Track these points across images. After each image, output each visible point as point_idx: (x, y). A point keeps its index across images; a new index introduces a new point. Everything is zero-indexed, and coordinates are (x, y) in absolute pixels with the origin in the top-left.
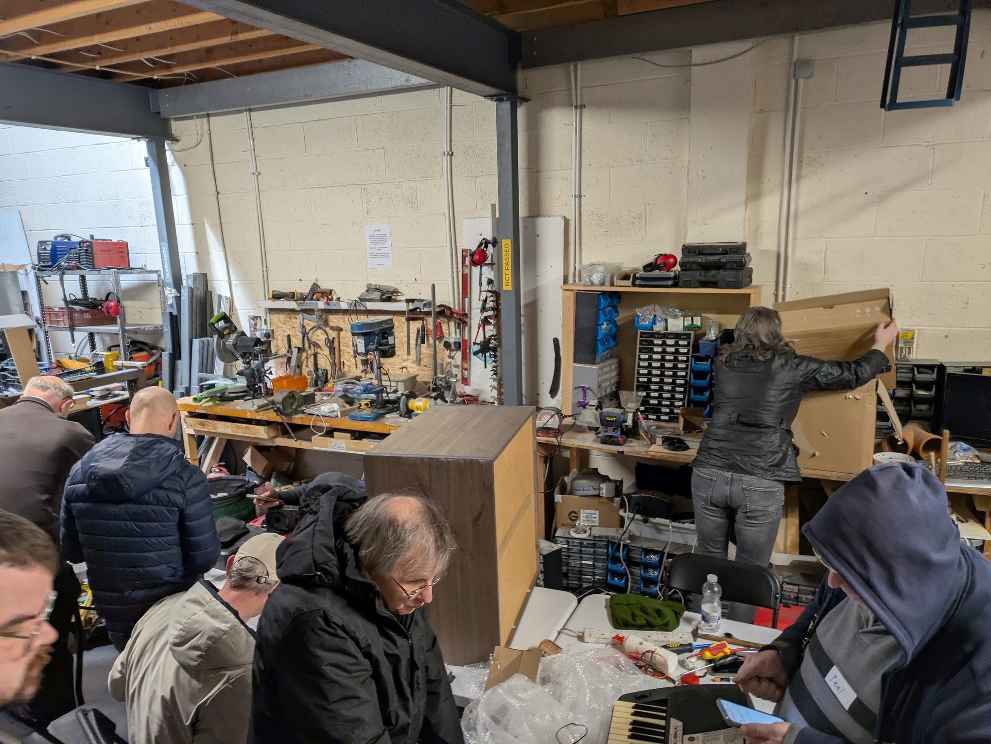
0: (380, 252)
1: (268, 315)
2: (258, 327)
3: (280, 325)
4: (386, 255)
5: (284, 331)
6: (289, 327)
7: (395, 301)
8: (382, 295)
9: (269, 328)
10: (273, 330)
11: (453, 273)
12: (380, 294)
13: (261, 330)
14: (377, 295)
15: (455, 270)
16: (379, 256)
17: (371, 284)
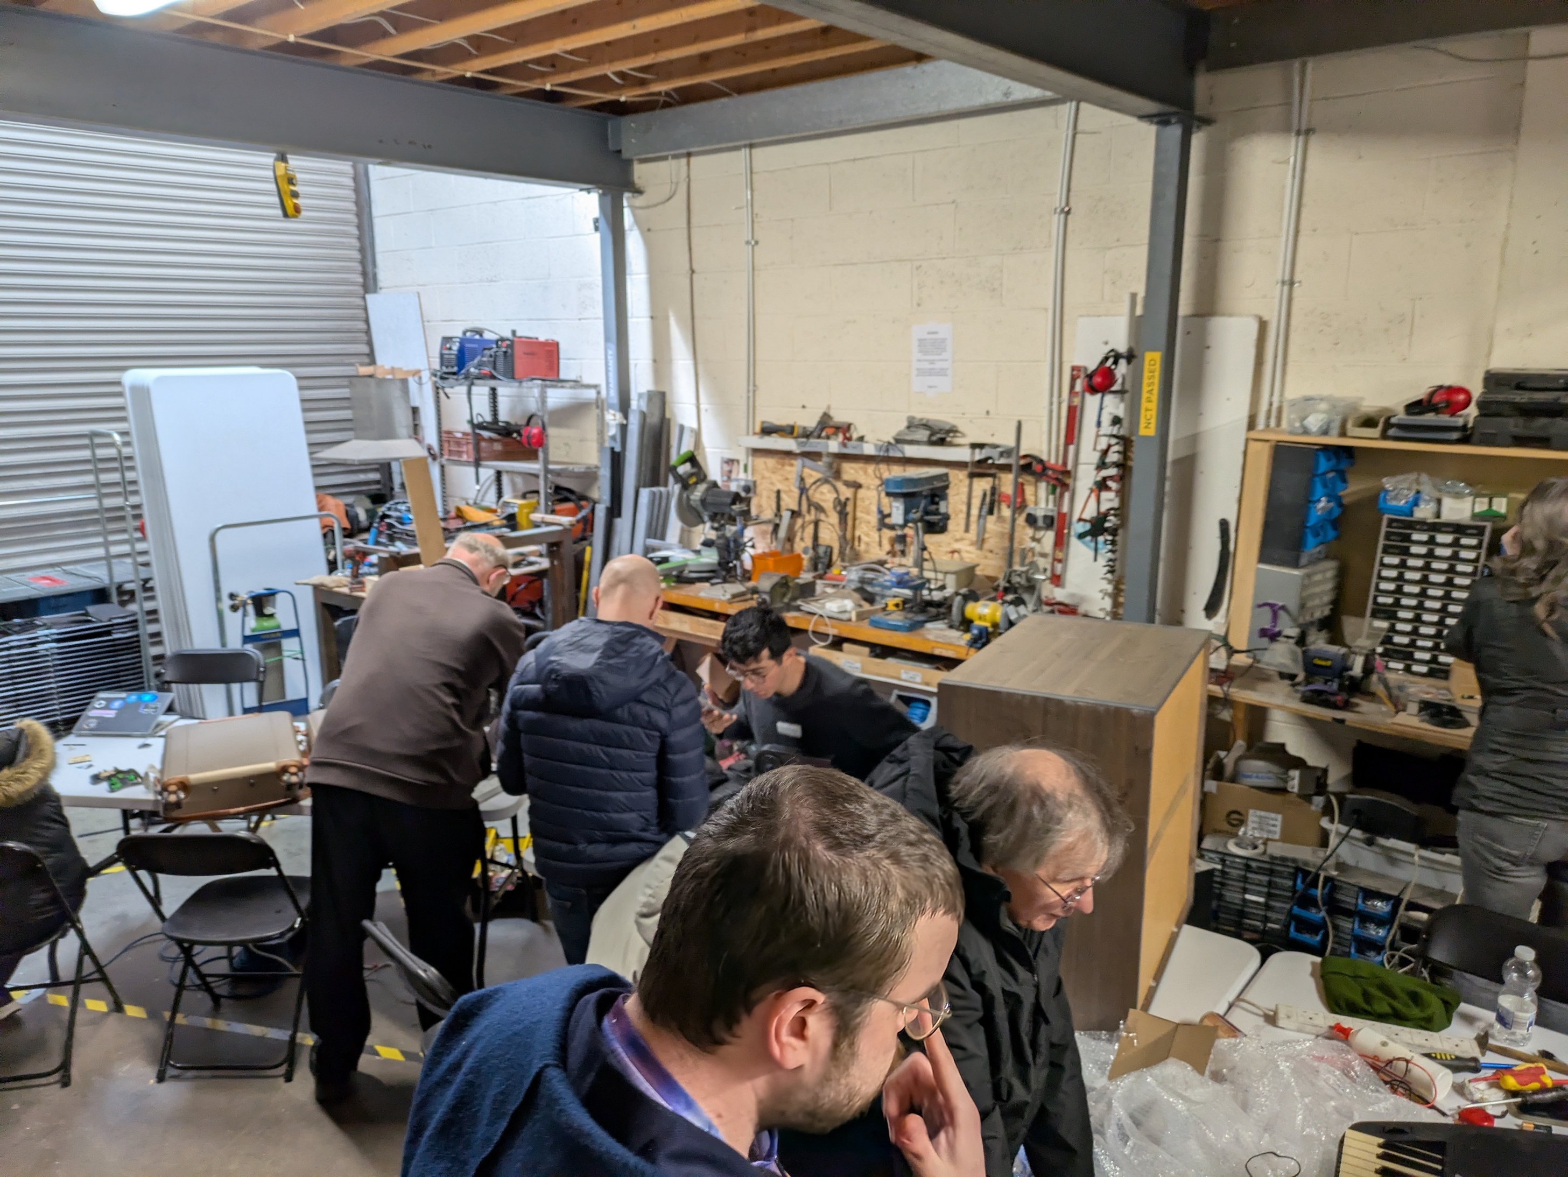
0: (932, 366)
1: (750, 458)
2: (733, 476)
3: (767, 474)
4: (942, 373)
5: (772, 483)
6: (780, 478)
7: (951, 445)
8: (932, 435)
9: (750, 478)
10: (755, 482)
11: (1051, 404)
12: (927, 433)
13: (737, 480)
14: (923, 435)
15: (1055, 400)
16: (931, 373)
17: (913, 418)
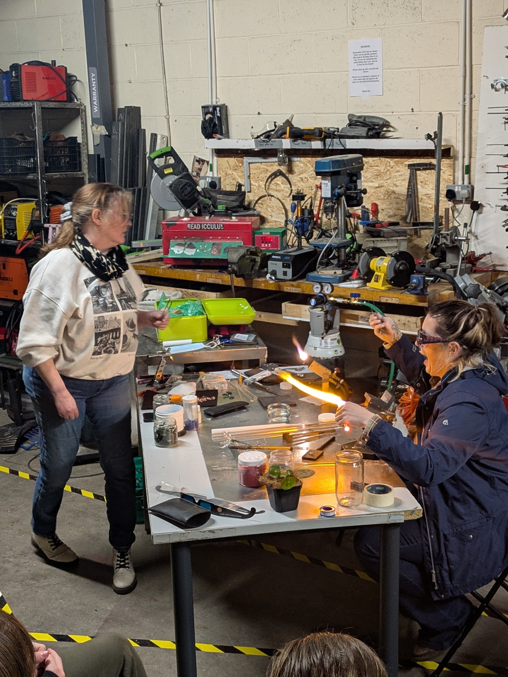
0: (366, 74)
1: (215, 158)
2: (202, 174)
3: (230, 172)
4: (373, 79)
5: (234, 179)
6: (240, 174)
7: (386, 137)
8: (369, 130)
9: (215, 175)
10: (220, 178)
11: (464, 100)
12: (366, 129)
13: (205, 178)
14: (363, 131)
15: (467, 96)
16: (365, 79)
17: (353, 115)
